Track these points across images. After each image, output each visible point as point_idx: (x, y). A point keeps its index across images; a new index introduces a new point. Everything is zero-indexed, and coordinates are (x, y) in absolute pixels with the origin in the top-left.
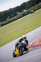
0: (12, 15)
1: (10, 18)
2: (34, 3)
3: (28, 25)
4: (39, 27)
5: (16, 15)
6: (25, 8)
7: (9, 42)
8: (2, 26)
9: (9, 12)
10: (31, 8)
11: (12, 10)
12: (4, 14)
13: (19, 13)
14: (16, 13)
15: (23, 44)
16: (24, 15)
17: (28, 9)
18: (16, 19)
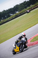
0: (6, 16)
2: (26, 5)
3: (21, 25)
4: (31, 27)
5: (9, 16)
6: (17, 10)
10: (23, 10)
11: (5, 12)
13: (12, 15)
14: (9, 14)
15: (23, 41)
16: (17, 16)
17: (20, 11)
18: (9, 20)
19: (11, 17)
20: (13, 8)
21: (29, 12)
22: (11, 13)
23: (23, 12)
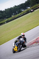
0: (17, 12)
1: (14, 15)
3: (32, 21)
5: (20, 12)
6: (29, 6)
7: (13, 38)
8: (7, 23)
9: (14, 9)
11: (17, 7)
12: (9, 11)
13: (23, 10)
14: (20, 10)
18: (20, 16)
19: (22, 13)
20: (24, 4)
21: (33, 11)
22: (22, 8)
23: (34, 8)
